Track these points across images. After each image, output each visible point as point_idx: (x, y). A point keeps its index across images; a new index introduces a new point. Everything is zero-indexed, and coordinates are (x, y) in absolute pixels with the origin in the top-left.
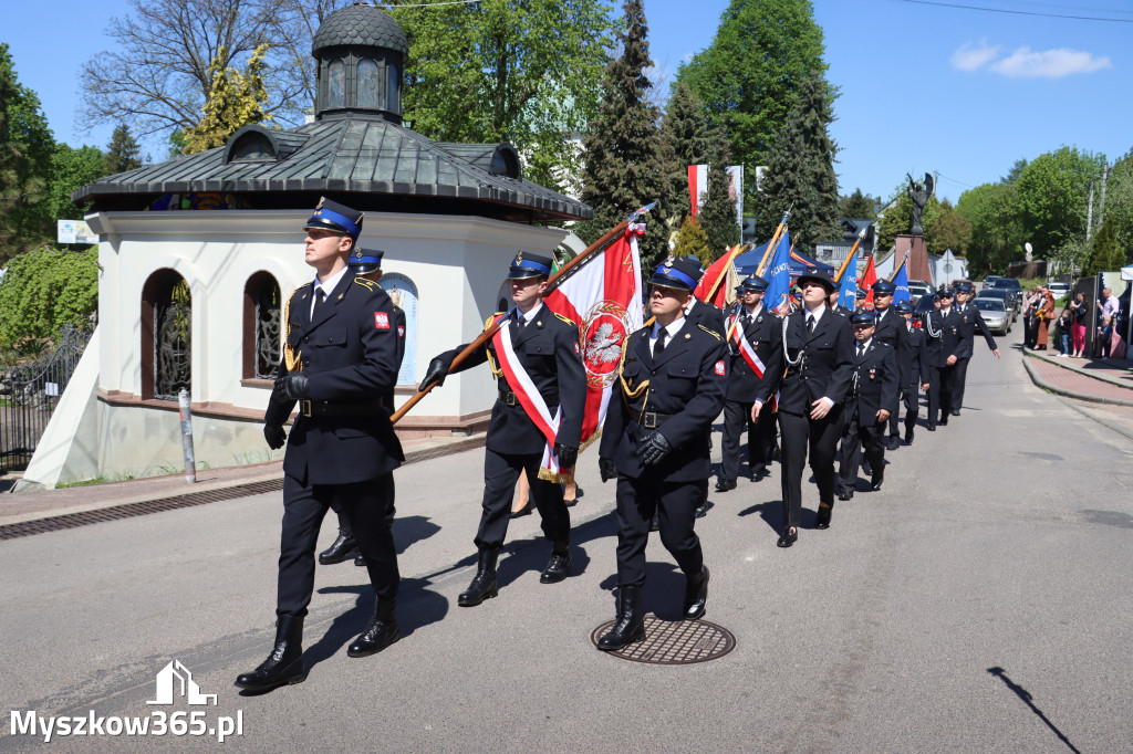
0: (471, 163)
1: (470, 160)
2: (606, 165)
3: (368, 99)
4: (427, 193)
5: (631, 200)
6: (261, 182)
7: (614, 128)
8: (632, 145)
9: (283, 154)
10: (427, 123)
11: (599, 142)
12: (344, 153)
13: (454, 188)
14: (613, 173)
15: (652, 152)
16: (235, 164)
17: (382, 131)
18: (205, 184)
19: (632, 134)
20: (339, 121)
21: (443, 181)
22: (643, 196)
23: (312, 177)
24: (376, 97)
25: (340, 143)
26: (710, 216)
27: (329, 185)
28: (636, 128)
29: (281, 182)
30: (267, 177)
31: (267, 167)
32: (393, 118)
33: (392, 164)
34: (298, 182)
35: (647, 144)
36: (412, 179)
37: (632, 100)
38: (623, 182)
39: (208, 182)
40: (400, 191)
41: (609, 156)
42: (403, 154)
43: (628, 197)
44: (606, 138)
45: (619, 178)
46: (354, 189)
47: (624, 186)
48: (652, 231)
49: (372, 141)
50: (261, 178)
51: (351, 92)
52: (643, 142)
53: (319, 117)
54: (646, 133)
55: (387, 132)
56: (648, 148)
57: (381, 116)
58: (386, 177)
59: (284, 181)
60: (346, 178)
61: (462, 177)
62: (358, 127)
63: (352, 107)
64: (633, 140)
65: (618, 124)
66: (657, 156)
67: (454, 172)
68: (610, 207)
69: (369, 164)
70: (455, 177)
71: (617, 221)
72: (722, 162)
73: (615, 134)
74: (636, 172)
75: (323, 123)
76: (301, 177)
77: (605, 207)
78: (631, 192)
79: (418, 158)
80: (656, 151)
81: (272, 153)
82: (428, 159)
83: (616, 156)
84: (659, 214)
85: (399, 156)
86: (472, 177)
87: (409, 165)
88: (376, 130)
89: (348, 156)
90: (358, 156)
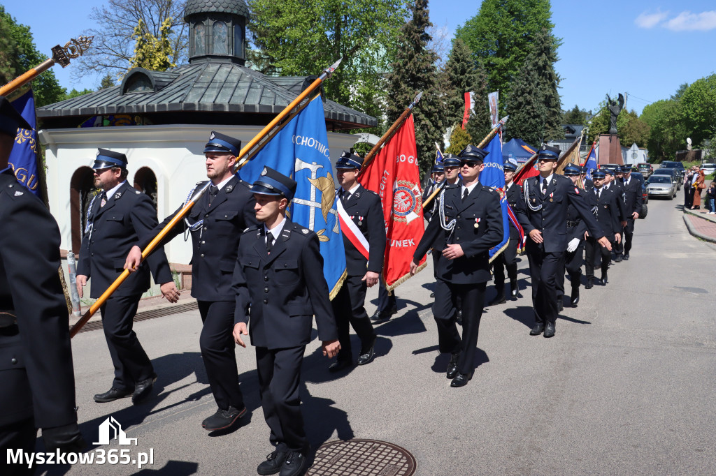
0: (288, 90)
1: (288, 88)
2: (402, 92)
3: (221, 49)
4: (252, 111)
5: (418, 115)
6: (141, 107)
7: (407, 68)
8: (419, 79)
9: (159, 87)
10: (289, 68)
11: (396, 76)
12: (199, 85)
13: (271, 107)
14: (406, 97)
15: (432, 83)
16: (127, 95)
17: (229, 70)
18: (105, 109)
19: (419, 71)
20: (200, 65)
21: (264, 102)
22: (426, 112)
23: (174, 102)
24: (226, 47)
25: (198, 78)
26: (474, 124)
27: (185, 107)
28: (421, 67)
29: (153, 106)
30: (144, 103)
31: (147, 96)
32: (239, 61)
33: (230, 91)
34: (164, 105)
36: (242, 102)
37: (418, 49)
39: (107, 108)
40: (233, 110)
41: (403, 86)
42: (240, 85)
44: (401, 75)
45: (410, 100)
46: (202, 110)
48: (433, 135)
50: (141, 104)
51: (209, 45)
52: (426, 76)
53: (189, 61)
54: (429, 70)
55: (233, 70)
56: (429, 80)
57: (230, 60)
58: (224, 100)
59: (156, 105)
60: (196, 102)
61: (278, 99)
62: (213, 68)
63: (210, 54)
64: (419, 75)
65: (409, 65)
66: (436, 86)
67: (273, 96)
69: (214, 92)
70: (273, 99)
72: (481, 89)
73: (407, 71)
75: (191, 66)
76: (166, 102)
78: (418, 109)
79: (250, 87)
80: (435, 82)
81: (151, 87)
82: (257, 88)
83: (408, 86)
84: (437, 123)
85: (236, 87)
86: (285, 99)
87: (242, 92)
88: (225, 69)
89: (202, 88)
90: (208, 87)
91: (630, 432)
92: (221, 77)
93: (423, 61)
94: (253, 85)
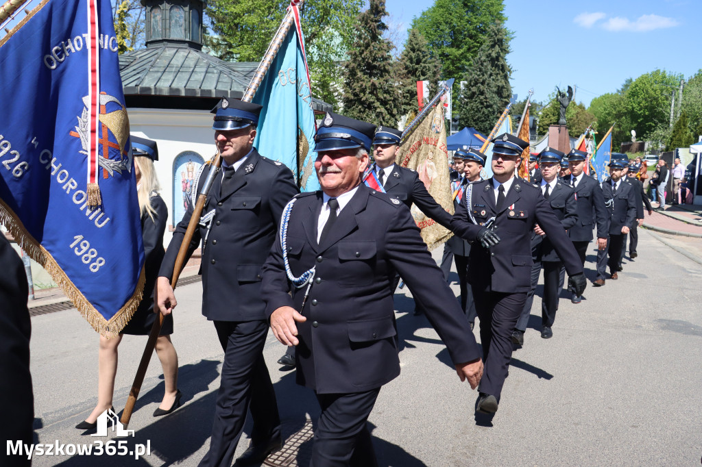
0: (245, 76)
1: (245, 74)
2: (358, 80)
4: (208, 96)
5: (374, 102)
7: (363, 56)
8: (375, 67)
11: (353, 65)
12: (156, 69)
13: (227, 92)
14: (362, 85)
15: (388, 72)
17: (186, 54)
19: (375, 59)
20: (157, 49)
21: (220, 87)
22: (382, 100)
23: (129, 85)
25: (155, 62)
27: (140, 91)
28: (377, 56)
32: (196, 46)
33: (186, 76)
35: (384, 66)
36: (199, 86)
37: (374, 38)
38: (368, 91)
40: (189, 95)
41: (359, 74)
42: (196, 69)
43: (371, 100)
44: (357, 63)
45: (366, 88)
46: (158, 94)
47: (370, 93)
48: (387, 122)
49: (177, 60)
52: (382, 65)
53: (146, 45)
54: (385, 59)
55: (190, 55)
56: (385, 69)
57: (187, 44)
58: (181, 85)
60: (152, 86)
61: (234, 84)
62: (169, 52)
63: (167, 38)
64: (375, 63)
65: (365, 53)
66: (392, 74)
67: (230, 81)
68: (360, 107)
69: (171, 77)
70: (229, 84)
71: (365, 115)
72: (435, 78)
73: (364, 59)
74: (377, 84)
75: (147, 50)
77: (357, 107)
78: (374, 97)
79: (207, 72)
80: (390, 70)
82: (213, 73)
84: (392, 111)
85: (193, 71)
86: (241, 85)
87: (199, 77)
88: (182, 54)
89: (158, 72)
90: (164, 71)
91: (572, 411)
92: (177, 62)
93: (379, 50)
94: (210, 70)
